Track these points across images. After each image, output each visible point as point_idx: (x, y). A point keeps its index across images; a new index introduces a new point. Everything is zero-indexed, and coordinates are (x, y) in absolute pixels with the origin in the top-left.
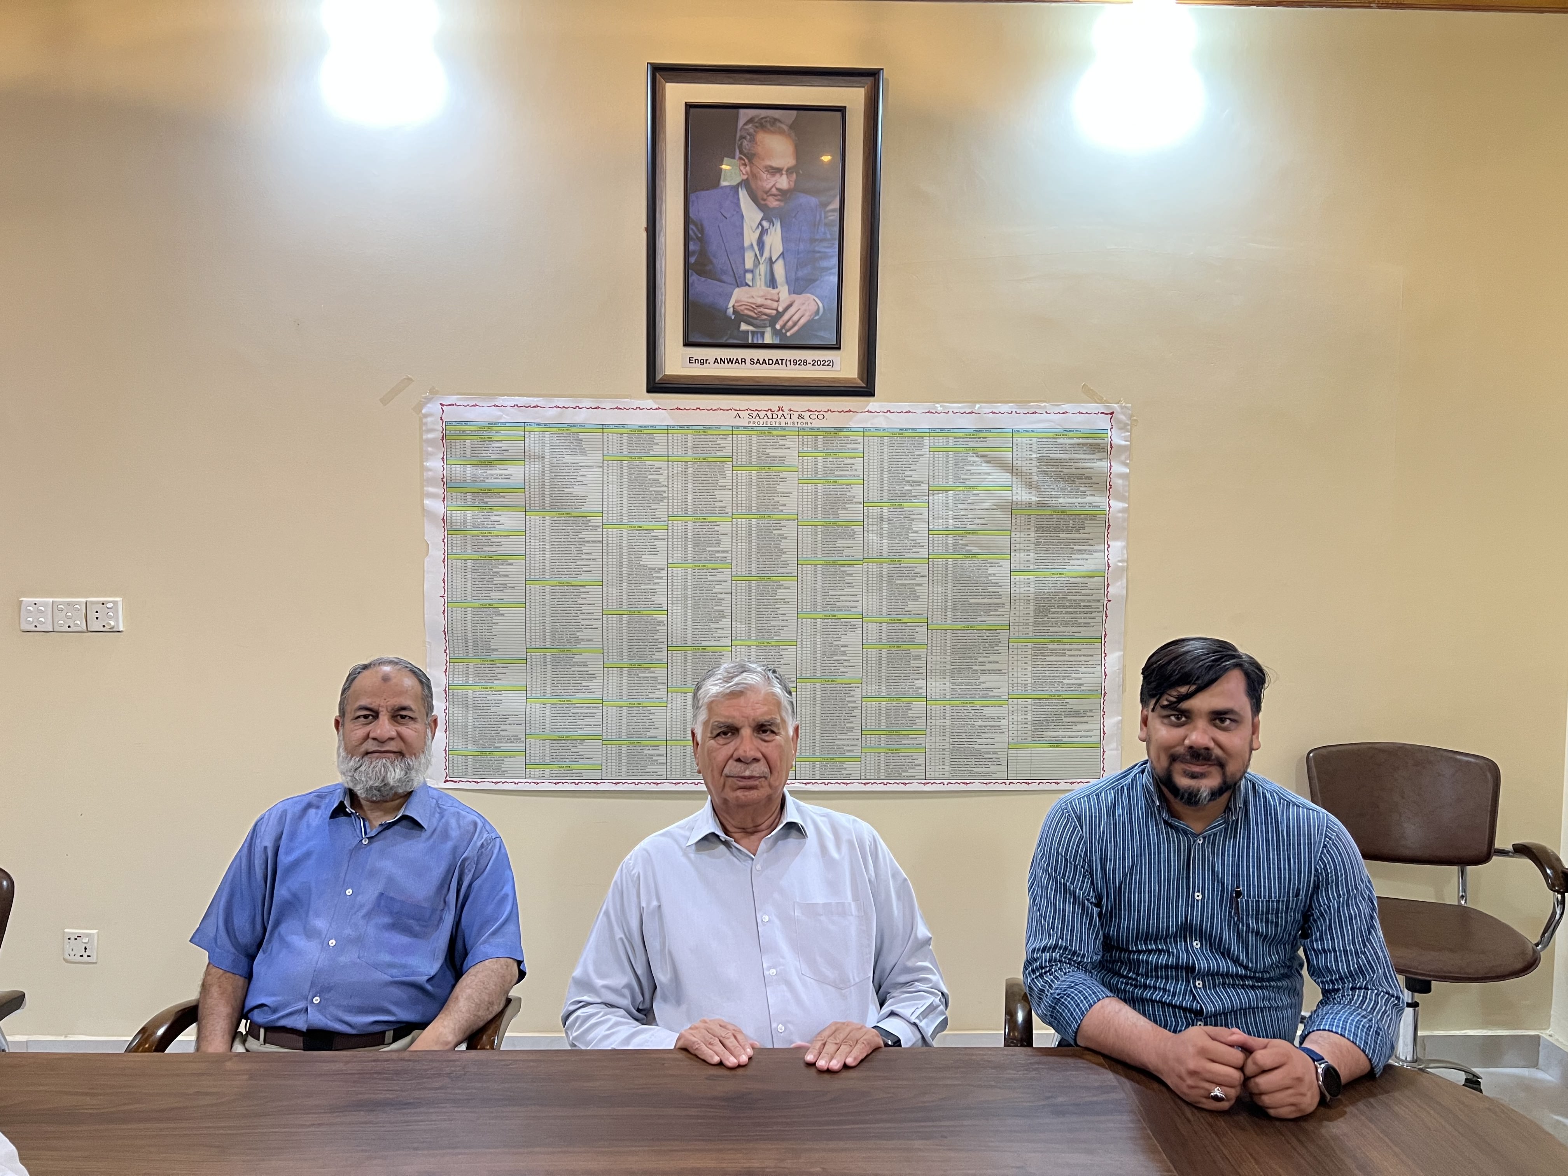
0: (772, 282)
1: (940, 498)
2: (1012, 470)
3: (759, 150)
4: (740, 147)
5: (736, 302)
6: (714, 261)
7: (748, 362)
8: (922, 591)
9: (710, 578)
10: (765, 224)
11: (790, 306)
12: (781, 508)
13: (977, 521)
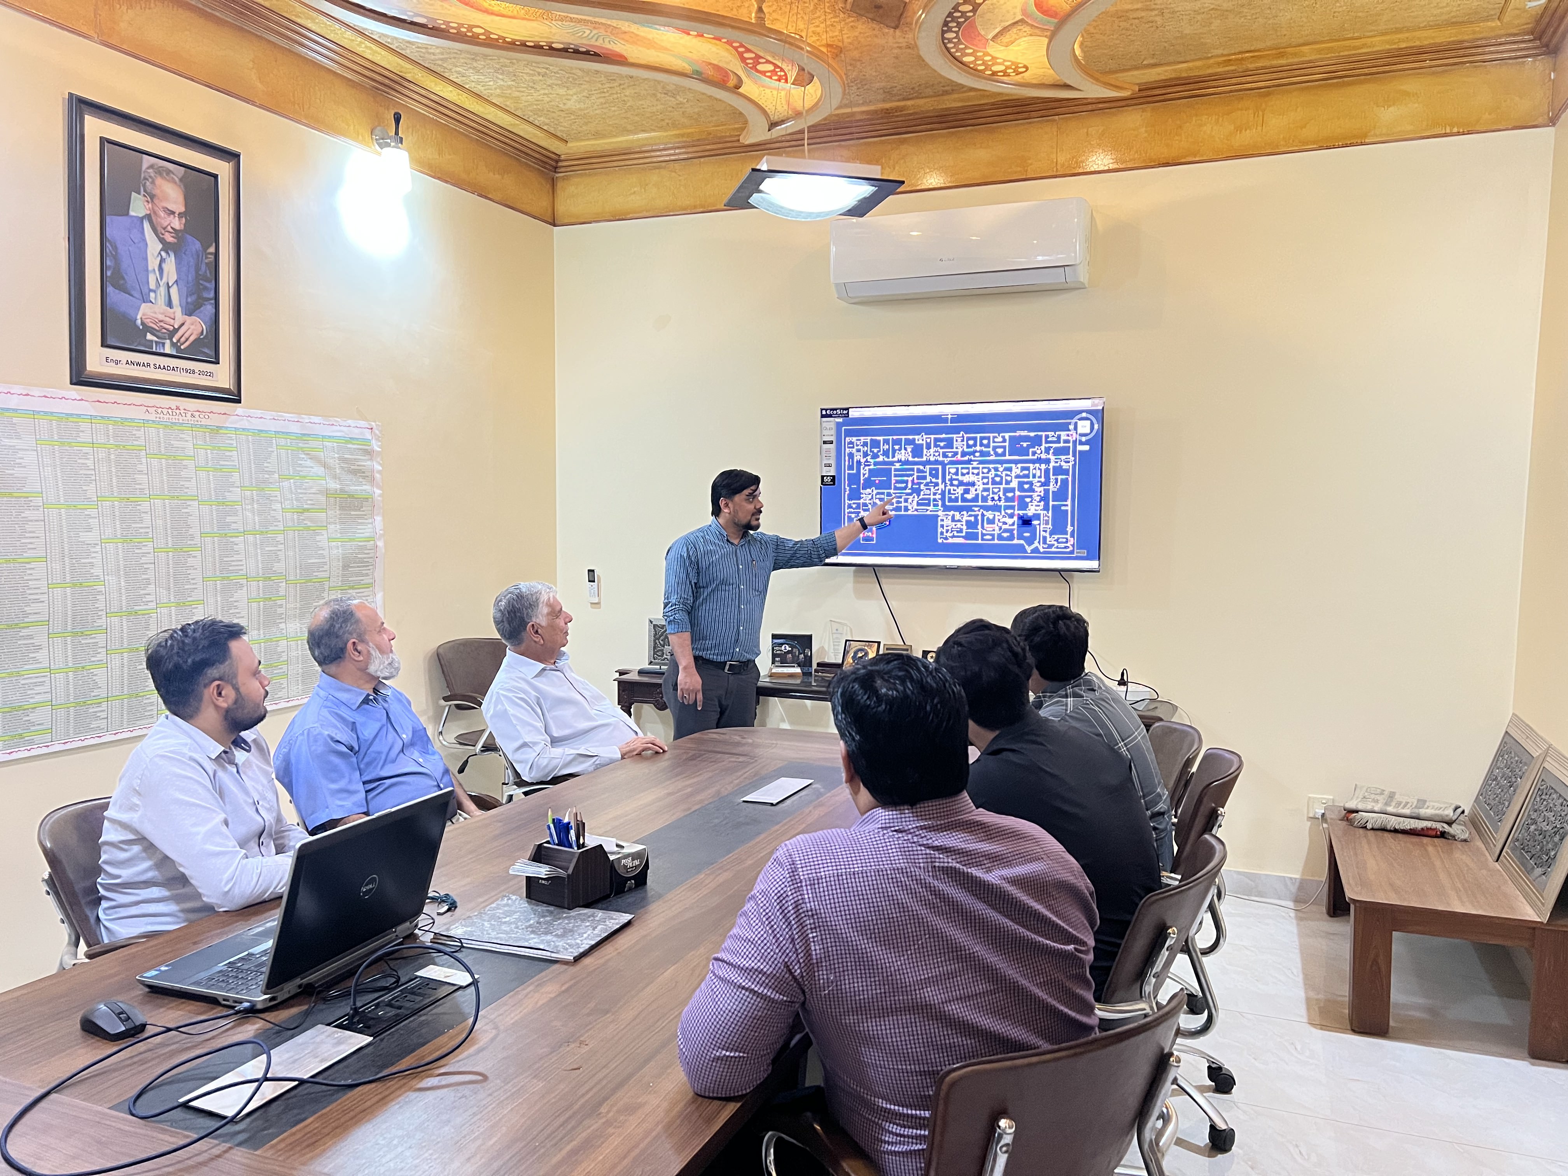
0: (170, 304)
1: (285, 484)
2: (325, 465)
3: (157, 192)
4: (144, 186)
5: (143, 315)
6: (126, 277)
7: (152, 366)
8: (281, 555)
9: (137, 551)
10: (163, 254)
11: (183, 324)
12: (186, 490)
13: (309, 502)
